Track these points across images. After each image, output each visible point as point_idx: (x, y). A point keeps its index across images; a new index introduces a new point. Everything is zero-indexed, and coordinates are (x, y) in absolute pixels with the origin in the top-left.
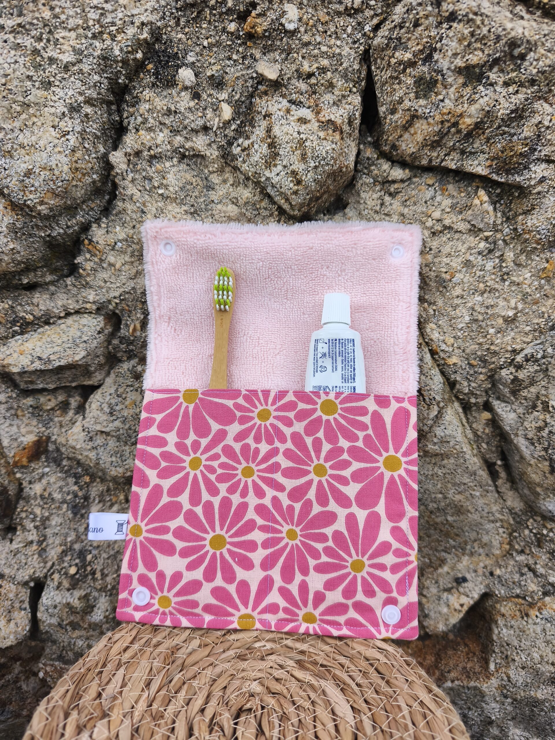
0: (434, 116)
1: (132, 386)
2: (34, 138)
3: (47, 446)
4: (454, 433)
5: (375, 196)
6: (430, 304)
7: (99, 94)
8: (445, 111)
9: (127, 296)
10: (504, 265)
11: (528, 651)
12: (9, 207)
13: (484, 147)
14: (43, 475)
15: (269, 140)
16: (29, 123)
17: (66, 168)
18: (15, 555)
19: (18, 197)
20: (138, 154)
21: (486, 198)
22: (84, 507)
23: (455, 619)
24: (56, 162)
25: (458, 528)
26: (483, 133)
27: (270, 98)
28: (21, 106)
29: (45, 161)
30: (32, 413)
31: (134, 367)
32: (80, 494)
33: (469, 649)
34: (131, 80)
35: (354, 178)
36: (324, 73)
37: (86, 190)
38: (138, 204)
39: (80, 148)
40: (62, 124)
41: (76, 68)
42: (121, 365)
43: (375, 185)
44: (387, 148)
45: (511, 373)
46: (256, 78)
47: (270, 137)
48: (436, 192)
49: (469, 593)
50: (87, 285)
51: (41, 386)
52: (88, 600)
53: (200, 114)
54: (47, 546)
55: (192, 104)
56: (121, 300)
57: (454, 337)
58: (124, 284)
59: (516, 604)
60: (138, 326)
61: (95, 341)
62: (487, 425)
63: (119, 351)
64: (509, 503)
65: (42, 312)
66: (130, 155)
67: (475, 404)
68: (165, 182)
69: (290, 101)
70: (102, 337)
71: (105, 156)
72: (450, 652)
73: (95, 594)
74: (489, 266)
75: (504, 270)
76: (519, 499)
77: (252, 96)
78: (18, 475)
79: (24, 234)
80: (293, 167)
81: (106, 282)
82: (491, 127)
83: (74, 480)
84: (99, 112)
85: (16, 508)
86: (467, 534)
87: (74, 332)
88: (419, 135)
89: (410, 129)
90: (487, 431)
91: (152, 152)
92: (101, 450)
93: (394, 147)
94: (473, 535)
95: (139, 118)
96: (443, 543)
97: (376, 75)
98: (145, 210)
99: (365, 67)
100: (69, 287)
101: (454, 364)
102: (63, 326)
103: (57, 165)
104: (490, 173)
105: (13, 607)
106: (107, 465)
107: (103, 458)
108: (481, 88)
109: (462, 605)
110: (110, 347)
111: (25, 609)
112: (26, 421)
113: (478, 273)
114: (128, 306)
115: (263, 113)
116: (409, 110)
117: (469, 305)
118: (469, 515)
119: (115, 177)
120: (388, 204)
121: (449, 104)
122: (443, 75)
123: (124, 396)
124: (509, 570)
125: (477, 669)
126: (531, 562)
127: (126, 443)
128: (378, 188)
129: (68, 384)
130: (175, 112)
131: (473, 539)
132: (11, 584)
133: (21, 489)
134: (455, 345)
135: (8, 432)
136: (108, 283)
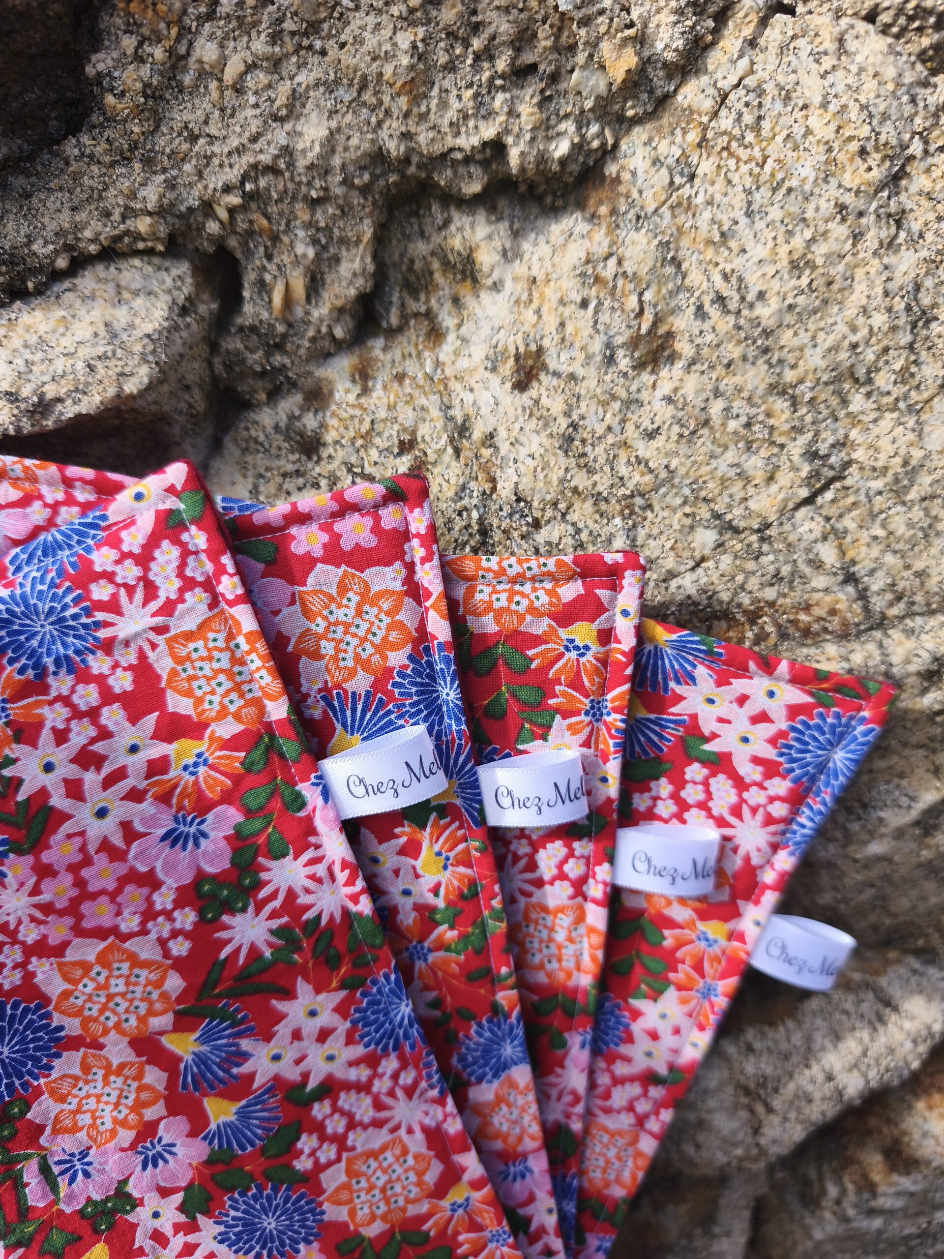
1: (298, 473)
9: (264, 182)
31: (292, 418)
42: (253, 416)
56: (249, 197)
58: (254, 139)
60: (299, 288)
63: (242, 376)
70: (195, 327)
81: (192, 136)
100: (75, 168)
102: (70, 298)
110: (218, 362)
114: (267, 216)
136: (202, 141)
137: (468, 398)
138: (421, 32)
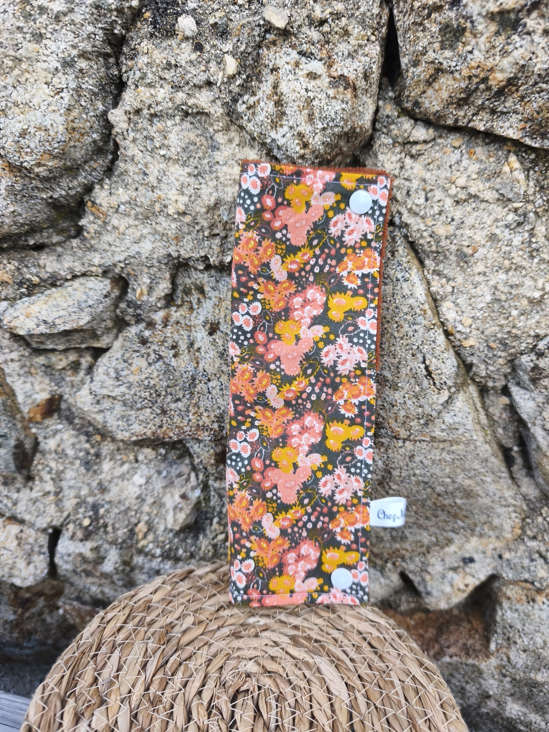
0: (461, 70)
1: (137, 351)
2: (27, 96)
3: (59, 404)
4: (464, 421)
5: (394, 158)
6: (449, 280)
7: (94, 46)
8: (473, 64)
9: (132, 260)
10: (534, 240)
11: (530, 636)
12: (7, 169)
13: (518, 106)
14: (56, 432)
15: (276, 98)
16: (22, 80)
17: (61, 129)
18: (34, 503)
19: (15, 158)
20: (138, 112)
21: (517, 165)
22: (96, 464)
23: (458, 598)
24: (50, 122)
25: (467, 511)
26: (517, 90)
27: (278, 49)
28: (13, 61)
29: (40, 121)
30: (45, 372)
31: (141, 331)
32: (92, 451)
33: (472, 626)
34: (128, 30)
35: (372, 138)
36: (338, 19)
37: (87, 150)
38: (140, 166)
39: (77, 106)
40: (55, 80)
41: (67, 18)
42: (129, 329)
43: (394, 146)
44: (408, 105)
45: (532, 361)
46: (263, 25)
47: (277, 94)
48: (462, 155)
49: (475, 574)
50: (92, 249)
51: (51, 347)
52: (99, 552)
53: (203, 68)
54: (63, 497)
55: (194, 56)
56: (126, 264)
57: (473, 317)
58: (128, 248)
59: (523, 589)
60: (145, 291)
61: (101, 306)
62: (505, 409)
63: (127, 315)
64: (524, 489)
65: (48, 275)
66: (130, 113)
67: (493, 388)
68: (166, 142)
69: (300, 53)
70: (109, 302)
71: (105, 114)
72: (452, 628)
73: (106, 546)
74: (517, 240)
75: (534, 246)
76: (534, 486)
77: (259, 46)
78: (34, 430)
79: (25, 196)
80: (300, 129)
81: (110, 245)
82: (526, 83)
83: (86, 438)
84: (95, 67)
85: (32, 460)
86: (476, 516)
87: (80, 296)
88: (443, 92)
89: (434, 84)
90: (504, 416)
91: (152, 111)
92: (107, 414)
93: (417, 104)
94: (483, 518)
95: (137, 72)
96: (450, 524)
97: (399, 20)
98: (147, 171)
99: (386, 11)
100: (75, 250)
101: (471, 347)
102: (69, 289)
103: (52, 125)
104: (523, 137)
105: (33, 551)
106: (114, 429)
107: (110, 421)
108: (516, 37)
109: (467, 586)
110: (118, 311)
111: (44, 553)
112: (39, 378)
113: (504, 249)
114: (133, 270)
115: (271, 67)
116: (433, 62)
117: (492, 283)
118: (479, 499)
119: (116, 136)
120: (408, 167)
121: (478, 56)
122: (472, 22)
123: (130, 361)
124: (519, 554)
125: (478, 646)
126: (543, 549)
127: (132, 408)
128: (398, 150)
129: (78, 346)
130: (176, 66)
131: (482, 521)
132: (31, 530)
133: (36, 444)
134: (473, 326)
135: (22, 389)
136: (113, 247)
137: (195, 333)
138: (179, 224)
